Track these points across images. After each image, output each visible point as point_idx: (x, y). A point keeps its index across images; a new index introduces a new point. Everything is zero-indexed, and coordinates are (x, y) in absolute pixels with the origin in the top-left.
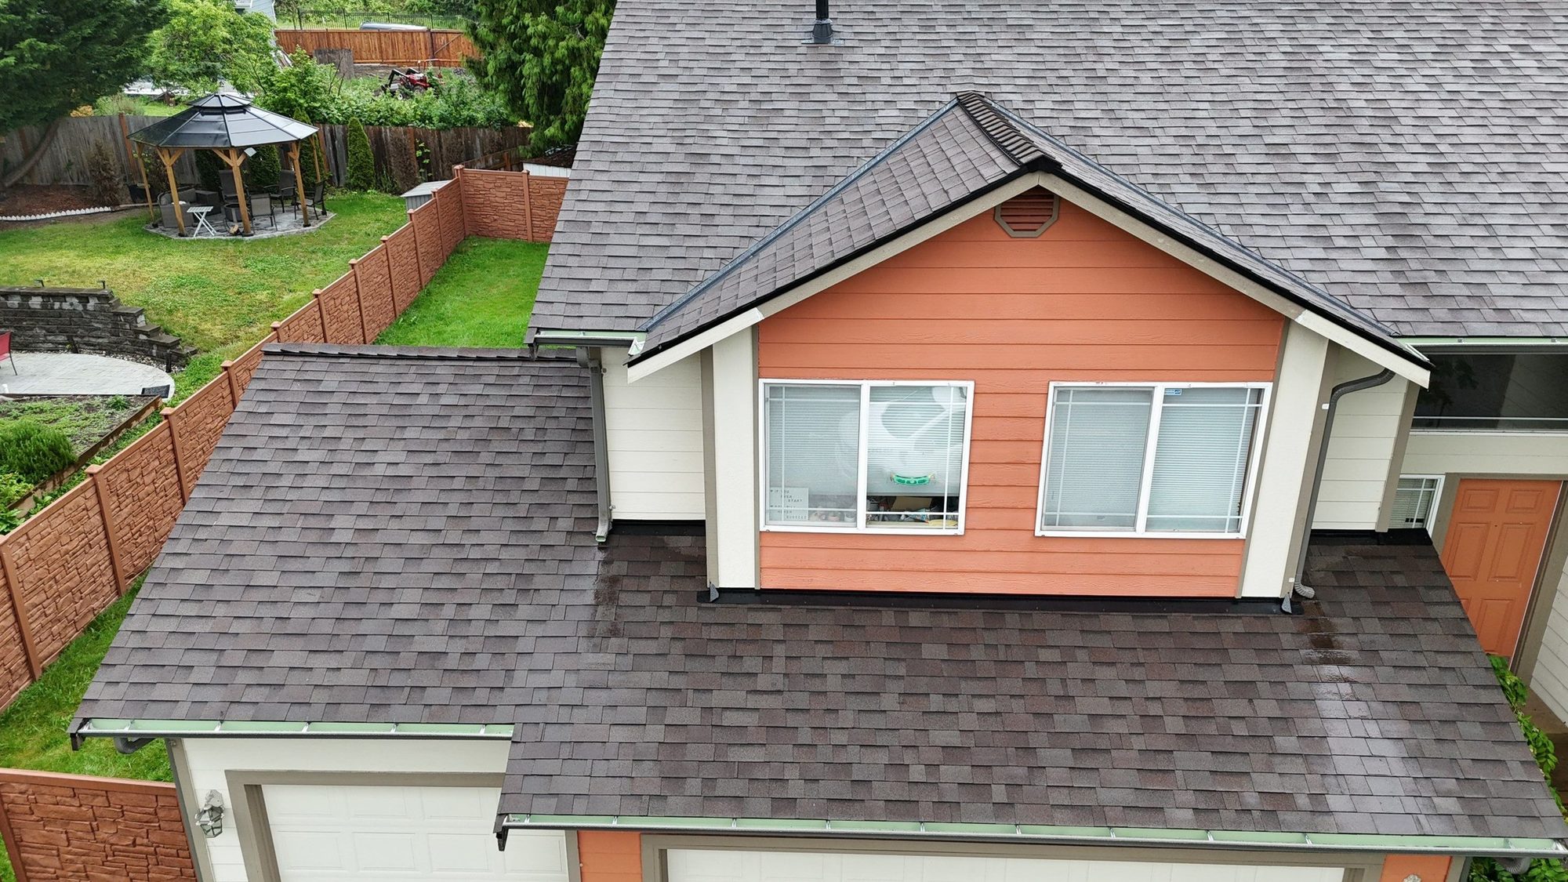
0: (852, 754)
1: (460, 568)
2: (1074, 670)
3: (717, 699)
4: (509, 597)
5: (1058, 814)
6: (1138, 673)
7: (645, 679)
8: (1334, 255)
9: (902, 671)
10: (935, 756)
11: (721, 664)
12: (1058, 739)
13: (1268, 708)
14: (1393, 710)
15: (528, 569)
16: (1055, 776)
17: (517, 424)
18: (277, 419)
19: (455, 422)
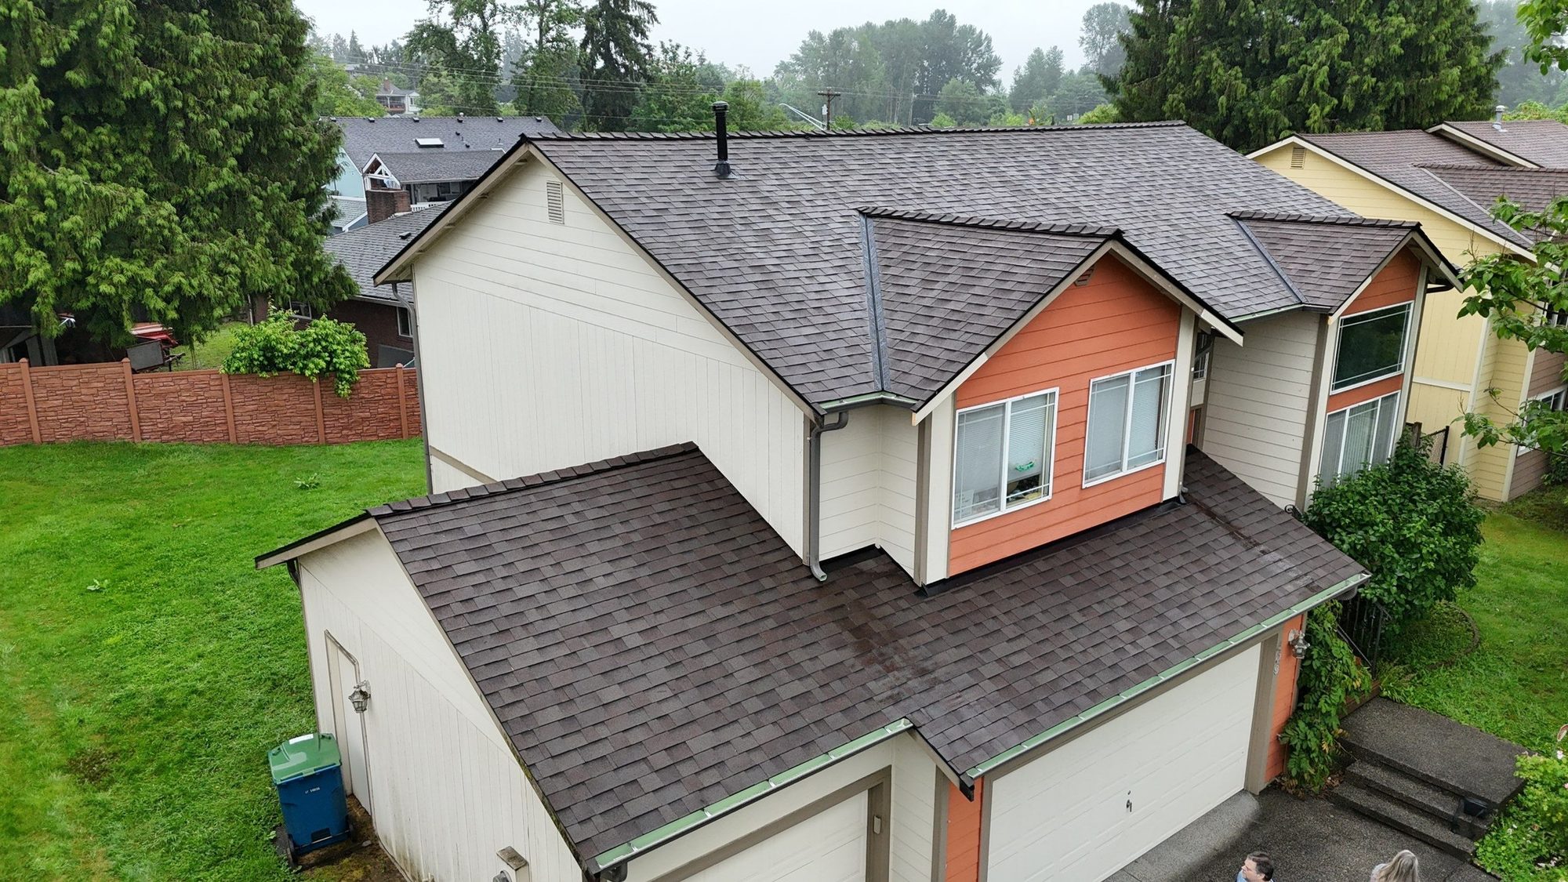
1: (751, 631)
2: (1135, 566)
3: (997, 652)
4: (805, 638)
6: (1161, 557)
7: (946, 657)
9: (1066, 599)
11: (976, 631)
15: (794, 616)
17: (667, 518)
18: (461, 569)
19: (619, 529)
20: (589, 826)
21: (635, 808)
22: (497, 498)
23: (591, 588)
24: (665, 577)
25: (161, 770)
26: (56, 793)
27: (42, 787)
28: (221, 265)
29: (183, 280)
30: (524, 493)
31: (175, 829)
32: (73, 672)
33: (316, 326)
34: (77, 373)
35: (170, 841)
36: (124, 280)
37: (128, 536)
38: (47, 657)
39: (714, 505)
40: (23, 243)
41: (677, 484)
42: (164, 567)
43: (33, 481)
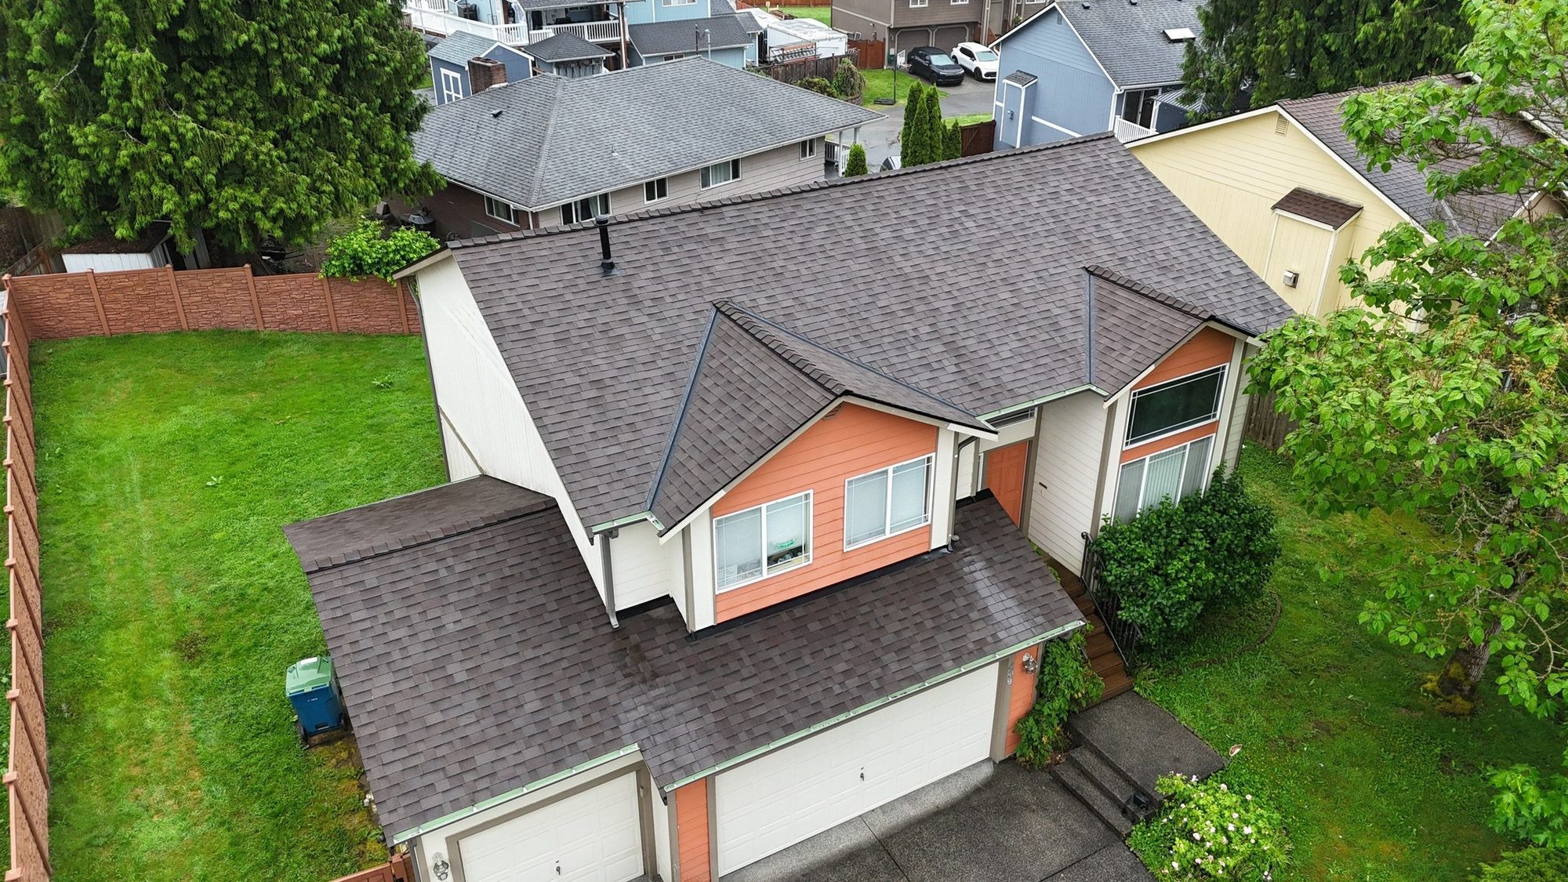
0: (805, 692)
1: (547, 670)
2: (879, 613)
3: (729, 689)
4: (586, 676)
5: (903, 684)
6: (904, 604)
7: (686, 694)
8: (936, 374)
9: (805, 643)
10: (840, 678)
11: (719, 671)
12: (887, 649)
13: (961, 602)
14: (1007, 585)
15: (586, 657)
16: (894, 667)
17: (516, 571)
18: (355, 617)
19: (476, 582)
20: (395, 814)
21: (426, 804)
22: (395, 555)
23: (443, 632)
24: (499, 624)
25: (235, 655)
26: (166, 667)
27: (157, 662)
28: (318, 184)
29: (284, 206)
30: (414, 550)
31: (236, 706)
32: (188, 563)
33: (395, 237)
34: (211, 276)
35: (231, 715)
36: (237, 206)
37: (242, 431)
38: (173, 547)
39: (555, 559)
40: (157, 179)
41: (531, 539)
42: (263, 466)
43: (180, 370)
